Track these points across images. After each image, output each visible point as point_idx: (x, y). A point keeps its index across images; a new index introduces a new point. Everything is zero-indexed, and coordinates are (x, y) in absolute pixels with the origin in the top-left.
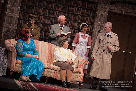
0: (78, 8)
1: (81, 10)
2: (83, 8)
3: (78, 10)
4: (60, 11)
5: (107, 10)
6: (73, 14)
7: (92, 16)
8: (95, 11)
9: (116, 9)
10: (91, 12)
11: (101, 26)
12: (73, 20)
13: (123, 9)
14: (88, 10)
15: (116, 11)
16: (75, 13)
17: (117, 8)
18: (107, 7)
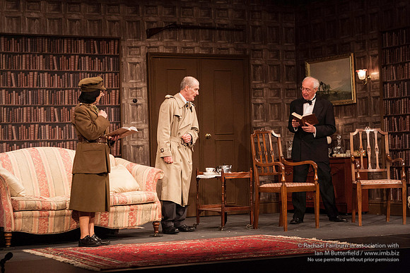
0: (80, 58)
1: (87, 60)
2: (89, 56)
3: (80, 62)
4: (39, 72)
5: (143, 50)
6: (71, 72)
7: (114, 70)
8: (118, 56)
9: (161, 45)
10: (109, 61)
11: (136, 88)
12: (74, 86)
13: (176, 44)
14: (101, 57)
15: (161, 50)
16: (75, 69)
17: (162, 43)
18: (140, 43)
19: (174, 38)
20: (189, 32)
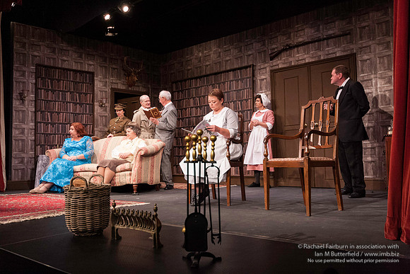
3: (230, 85)
5: (268, 69)
9: (280, 63)
10: (247, 81)
13: (291, 59)
14: (242, 80)
15: (280, 67)
18: (266, 65)
19: (290, 55)
20: (301, 49)
